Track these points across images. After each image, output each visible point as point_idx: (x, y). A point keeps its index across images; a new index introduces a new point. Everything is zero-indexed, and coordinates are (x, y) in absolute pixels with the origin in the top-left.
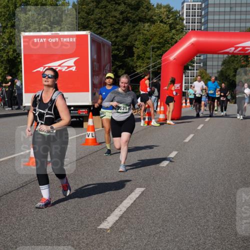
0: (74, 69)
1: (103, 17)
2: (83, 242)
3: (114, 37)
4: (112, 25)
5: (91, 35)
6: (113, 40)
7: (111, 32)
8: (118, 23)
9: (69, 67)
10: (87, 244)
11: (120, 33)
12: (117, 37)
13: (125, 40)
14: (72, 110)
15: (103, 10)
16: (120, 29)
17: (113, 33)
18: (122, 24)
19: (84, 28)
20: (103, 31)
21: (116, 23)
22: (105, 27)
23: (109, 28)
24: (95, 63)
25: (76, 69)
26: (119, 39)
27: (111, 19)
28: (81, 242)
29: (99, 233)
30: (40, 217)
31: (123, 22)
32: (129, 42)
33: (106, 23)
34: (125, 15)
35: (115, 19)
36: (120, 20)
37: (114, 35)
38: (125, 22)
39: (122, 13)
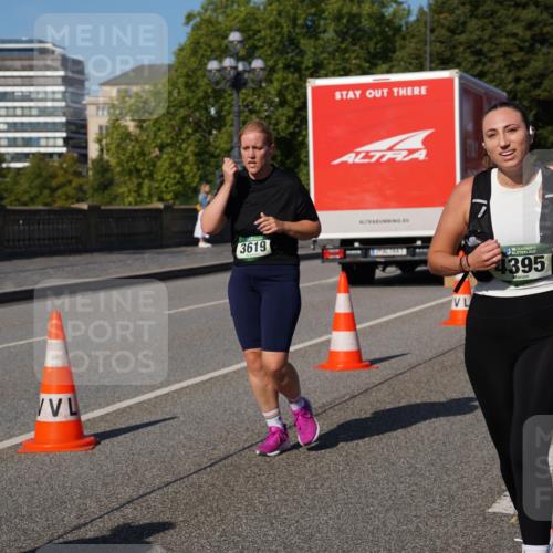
0: (421, 155)
1: (486, 37)
2: (456, 543)
3: (510, 82)
4: (506, 54)
5: (461, 78)
6: (510, 87)
7: (505, 70)
8: (521, 49)
9: (411, 151)
10: (466, 547)
11: (525, 72)
12: (517, 80)
13: (537, 86)
14: (420, 247)
15: (486, 21)
16: (525, 64)
17: (509, 71)
18: (531, 50)
19: (444, 64)
20: (486, 68)
21: (516, 49)
22: (492, 60)
23: (500, 62)
24: (470, 142)
25: (427, 155)
26: (523, 85)
27: (504, 40)
28: (451, 541)
29: (492, 524)
30: (358, 482)
31: (532, 46)
32: (545, 90)
33: (493, 51)
34: (536, 30)
35: (512, 40)
36: (525, 41)
37: (510, 77)
38: (538, 46)
39: (530, 26)
